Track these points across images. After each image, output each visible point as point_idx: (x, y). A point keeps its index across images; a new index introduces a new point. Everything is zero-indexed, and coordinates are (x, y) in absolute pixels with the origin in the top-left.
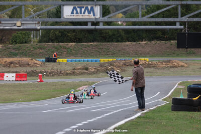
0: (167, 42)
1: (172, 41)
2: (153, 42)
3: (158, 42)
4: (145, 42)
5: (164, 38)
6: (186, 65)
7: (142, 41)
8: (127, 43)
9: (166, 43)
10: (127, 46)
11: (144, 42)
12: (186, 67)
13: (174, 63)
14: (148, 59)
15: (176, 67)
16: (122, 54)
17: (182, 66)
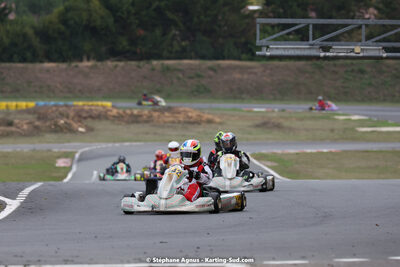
0: (142, 63)
1: (155, 62)
2: (110, 64)
3: (121, 64)
4: (90, 64)
5: (135, 53)
6: (218, 120)
7: (81, 60)
8: (48, 65)
9: (139, 67)
10: (48, 71)
11: (86, 64)
12: (220, 123)
13: (190, 114)
14: (109, 104)
15: (197, 122)
16: (36, 92)
17: (210, 122)
